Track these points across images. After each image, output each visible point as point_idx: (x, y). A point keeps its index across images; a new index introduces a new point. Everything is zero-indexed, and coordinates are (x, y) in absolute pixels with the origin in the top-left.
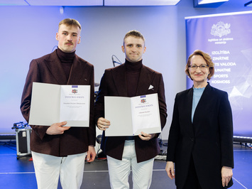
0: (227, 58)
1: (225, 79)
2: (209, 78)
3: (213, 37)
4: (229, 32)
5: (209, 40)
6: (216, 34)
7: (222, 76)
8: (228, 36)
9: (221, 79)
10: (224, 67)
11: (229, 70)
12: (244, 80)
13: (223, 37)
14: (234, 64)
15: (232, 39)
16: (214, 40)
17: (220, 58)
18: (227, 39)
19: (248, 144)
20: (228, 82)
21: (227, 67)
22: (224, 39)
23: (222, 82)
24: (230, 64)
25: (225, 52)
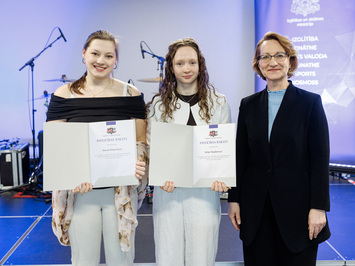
0: (314, 48)
1: (311, 78)
2: (289, 75)
3: (294, 16)
4: (317, 8)
5: (288, 21)
6: (298, 11)
7: (306, 74)
8: (317, 14)
9: (305, 78)
10: (309, 60)
11: (317, 65)
12: (338, 80)
13: (309, 16)
14: (325, 56)
15: (322, 19)
16: (296, 20)
17: (304, 48)
18: (315, 19)
19: (344, 175)
20: (316, 82)
21: (314, 61)
22: (311, 19)
23: (307, 82)
24: (319, 56)
25: (312, 39)
